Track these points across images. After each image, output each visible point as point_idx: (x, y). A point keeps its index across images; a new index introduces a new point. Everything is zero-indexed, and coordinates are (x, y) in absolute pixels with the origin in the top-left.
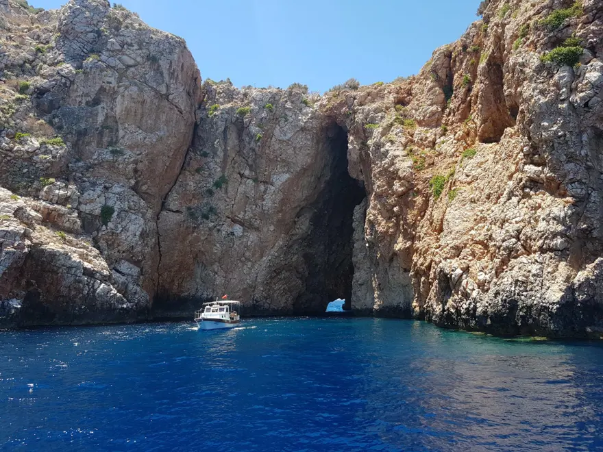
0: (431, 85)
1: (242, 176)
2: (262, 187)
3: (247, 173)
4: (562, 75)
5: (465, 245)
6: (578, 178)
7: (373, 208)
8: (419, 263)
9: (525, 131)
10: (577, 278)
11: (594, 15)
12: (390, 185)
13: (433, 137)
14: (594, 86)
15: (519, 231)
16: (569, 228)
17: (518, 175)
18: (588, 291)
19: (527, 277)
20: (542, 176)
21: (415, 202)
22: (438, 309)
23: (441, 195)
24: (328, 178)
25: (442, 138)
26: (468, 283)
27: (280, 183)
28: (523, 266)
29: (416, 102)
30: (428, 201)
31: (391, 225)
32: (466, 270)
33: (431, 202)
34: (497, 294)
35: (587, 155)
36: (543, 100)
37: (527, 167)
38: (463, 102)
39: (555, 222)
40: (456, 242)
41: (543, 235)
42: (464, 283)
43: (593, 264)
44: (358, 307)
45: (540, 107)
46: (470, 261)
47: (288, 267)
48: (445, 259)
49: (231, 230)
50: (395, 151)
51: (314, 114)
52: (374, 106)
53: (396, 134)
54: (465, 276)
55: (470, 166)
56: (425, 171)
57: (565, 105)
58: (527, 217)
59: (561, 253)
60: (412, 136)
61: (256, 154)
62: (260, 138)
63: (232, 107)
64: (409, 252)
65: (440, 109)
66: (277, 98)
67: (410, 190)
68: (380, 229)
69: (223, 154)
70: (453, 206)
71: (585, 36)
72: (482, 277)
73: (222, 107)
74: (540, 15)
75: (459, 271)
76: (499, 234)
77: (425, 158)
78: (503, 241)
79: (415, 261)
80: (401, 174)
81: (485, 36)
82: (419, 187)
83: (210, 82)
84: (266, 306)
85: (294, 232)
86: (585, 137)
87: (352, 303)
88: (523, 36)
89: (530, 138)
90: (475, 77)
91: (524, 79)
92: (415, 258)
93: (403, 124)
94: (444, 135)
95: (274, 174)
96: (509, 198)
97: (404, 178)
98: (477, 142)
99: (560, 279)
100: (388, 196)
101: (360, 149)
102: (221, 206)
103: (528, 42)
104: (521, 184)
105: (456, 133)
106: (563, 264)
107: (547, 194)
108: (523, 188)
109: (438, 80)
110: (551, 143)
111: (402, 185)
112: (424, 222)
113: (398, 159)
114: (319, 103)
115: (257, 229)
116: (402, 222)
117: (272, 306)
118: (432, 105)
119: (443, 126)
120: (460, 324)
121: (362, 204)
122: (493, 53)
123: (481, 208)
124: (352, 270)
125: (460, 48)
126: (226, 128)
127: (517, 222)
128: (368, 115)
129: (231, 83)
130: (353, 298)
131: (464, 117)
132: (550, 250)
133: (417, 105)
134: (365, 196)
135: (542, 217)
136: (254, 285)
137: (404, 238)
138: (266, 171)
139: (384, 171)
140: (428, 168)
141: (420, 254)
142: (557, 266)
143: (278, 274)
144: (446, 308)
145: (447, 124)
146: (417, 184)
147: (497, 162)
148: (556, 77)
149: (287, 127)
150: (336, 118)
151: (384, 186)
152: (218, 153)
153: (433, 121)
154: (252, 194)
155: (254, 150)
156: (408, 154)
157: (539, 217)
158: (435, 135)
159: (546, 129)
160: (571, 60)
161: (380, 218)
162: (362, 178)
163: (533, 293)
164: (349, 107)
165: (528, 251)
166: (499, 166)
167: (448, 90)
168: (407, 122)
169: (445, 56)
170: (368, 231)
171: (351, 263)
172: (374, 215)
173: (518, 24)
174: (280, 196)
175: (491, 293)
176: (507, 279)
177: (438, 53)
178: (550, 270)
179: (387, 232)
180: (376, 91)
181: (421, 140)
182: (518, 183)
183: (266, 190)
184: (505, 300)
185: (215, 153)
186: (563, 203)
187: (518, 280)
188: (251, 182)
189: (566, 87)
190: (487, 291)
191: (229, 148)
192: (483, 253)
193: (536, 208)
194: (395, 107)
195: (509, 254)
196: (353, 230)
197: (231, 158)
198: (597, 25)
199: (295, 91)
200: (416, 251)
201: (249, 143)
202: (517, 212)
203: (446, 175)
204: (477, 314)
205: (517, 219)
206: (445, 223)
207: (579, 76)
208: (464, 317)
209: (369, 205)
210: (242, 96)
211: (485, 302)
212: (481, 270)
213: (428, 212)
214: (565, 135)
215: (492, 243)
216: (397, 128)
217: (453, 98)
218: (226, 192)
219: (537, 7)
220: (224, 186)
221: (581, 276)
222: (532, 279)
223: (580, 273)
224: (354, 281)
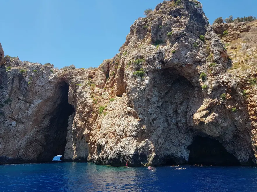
0: (102, 73)
1: (19, 99)
2: (28, 105)
3: (22, 98)
4: (138, 79)
5: (107, 133)
6: (142, 113)
7: (77, 117)
8: (92, 139)
9: (128, 95)
10: (139, 146)
11: (148, 63)
12: (84, 108)
13: (101, 92)
14: (147, 85)
15: (124, 129)
16: (138, 129)
17: (125, 110)
18: (142, 150)
19: (125, 145)
20: (132, 111)
21: (92, 115)
22: (96, 157)
23: (102, 114)
24: (59, 103)
25: (104, 92)
26: (107, 148)
27: (37, 104)
28: (124, 141)
29: (96, 78)
30: (97, 115)
31: (83, 124)
32: (107, 142)
33: (98, 116)
34: (115, 151)
35: (144, 106)
36: (133, 87)
37: (128, 107)
38: (112, 81)
39: (134, 127)
40: (104, 132)
41: (130, 131)
42: (105, 147)
43: (144, 141)
44: (67, 158)
45: (132, 89)
46: (108, 139)
47: (36, 141)
48: (100, 138)
49: (10, 123)
50: (87, 95)
51: (55, 77)
52: (81, 77)
53: (88, 89)
54: (106, 145)
55: (112, 104)
56: (97, 104)
57: (139, 89)
58: (126, 124)
59: (135, 137)
60: (94, 90)
61: (27, 90)
62: (30, 83)
63: (18, 69)
64: (89, 135)
65: (104, 82)
66: (39, 68)
67: (91, 110)
68: (79, 125)
69: (11, 88)
70: (105, 119)
71: (145, 69)
72: (111, 145)
73: (13, 68)
74: (134, 59)
75: (104, 143)
76: (118, 130)
77: (97, 99)
78: (119, 132)
79: (91, 139)
80: (88, 104)
81: (120, 60)
82: (94, 110)
83: (8, 57)
84: (24, 158)
85: (41, 125)
86: (144, 100)
87: (64, 156)
88: (129, 65)
89: (129, 98)
90: (116, 73)
91: (128, 79)
92: (91, 137)
93: (91, 85)
94: (105, 91)
95: (35, 99)
96: (122, 118)
97: (89, 106)
98: (115, 96)
99: (134, 146)
100: (83, 112)
101: (73, 93)
102: (7, 111)
103: (130, 67)
104: (126, 113)
105: (109, 91)
106: (136, 141)
107: (133, 117)
108: (126, 114)
109: (104, 71)
110: (135, 100)
111: (88, 109)
112: (95, 124)
113: (88, 98)
114: (58, 72)
115: (24, 123)
116: (87, 123)
117: (27, 159)
118: (101, 80)
119: (104, 88)
120: (103, 163)
121: (73, 115)
122: (121, 67)
123: (114, 120)
124: (65, 142)
125: (112, 62)
126: (14, 77)
127: (123, 126)
128: (77, 80)
129: (18, 58)
130: (65, 154)
131: (112, 86)
132: (132, 136)
133: (96, 79)
134: (74, 112)
135: (131, 125)
136: (19, 149)
137: (88, 129)
138: (31, 98)
139: (82, 103)
140: (98, 103)
141: (93, 136)
142: (134, 141)
143: (31, 144)
144: (99, 156)
145: (106, 88)
146: (94, 109)
147: (120, 104)
148: (137, 80)
149: (43, 80)
150: (65, 79)
151: (81, 108)
152: (8, 88)
153: (101, 86)
154: (23, 107)
155: (26, 88)
156: (92, 97)
157: (130, 124)
158: (102, 91)
159: (133, 96)
160: (141, 75)
161: (79, 121)
162: (73, 104)
163: (126, 151)
164: (70, 76)
165: (126, 136)
166: (121, 106)
167: (107, 76)
168: (92, 85)
169: (107, 63)
170: (74, 126)
171: (66, 139)
172: (77, 120)
173: (128, 60)
174: (36, 109)
175: (113, 151)
176: (119, 146)
177: (105, 62)
178: (131, 143)
179: (81, 127)
180: (81, 71)
181: (97, 92)
182: (125, 113)
183: (30, 106)
184: (118, 153)
185: (7, 88)
186: (137, 120)
187: (122, 146)
188: (23, 102)
189: (140, 84)
190: (113, 150)
191: (14, 86)
192: (113, 136)
193: (129, 122)
194: (88, 79)
195: (120, 137)
196: (68, 125)
197: (15, 91)
198: (149, 66)
199: (48, 66)
200: (91, 135)
201: (24, 85)
202: (124, 122)
203: (104, 107)
204: (109, 159)
205: (124, 125)
206: (102, 125)
207: (143, 81)
208: (104, 160)
209: (75, 116)
210: (23, 65)
211: (111, 154)
212: (111, 142)
213: (97, 120)
214: (138, 98)
215: (116, 133)
216: (88, 87)
217: (109, 79)
218: (10, 106)
219: (133, 57)
220: (9, 103)
221: (141, 145)
222: (126, 146)
223: (140, 144)
224: (66, 147)
